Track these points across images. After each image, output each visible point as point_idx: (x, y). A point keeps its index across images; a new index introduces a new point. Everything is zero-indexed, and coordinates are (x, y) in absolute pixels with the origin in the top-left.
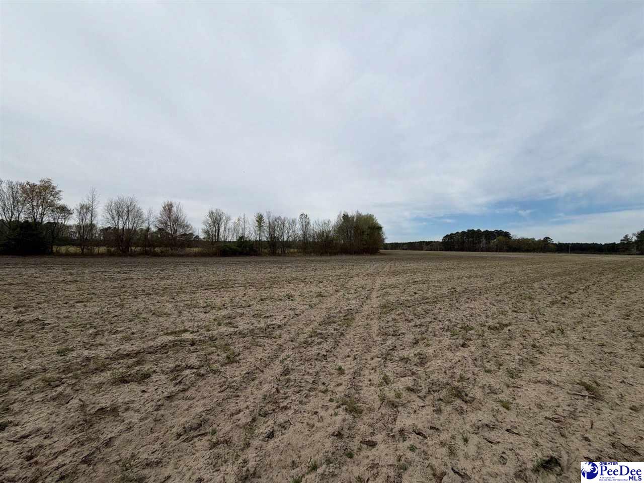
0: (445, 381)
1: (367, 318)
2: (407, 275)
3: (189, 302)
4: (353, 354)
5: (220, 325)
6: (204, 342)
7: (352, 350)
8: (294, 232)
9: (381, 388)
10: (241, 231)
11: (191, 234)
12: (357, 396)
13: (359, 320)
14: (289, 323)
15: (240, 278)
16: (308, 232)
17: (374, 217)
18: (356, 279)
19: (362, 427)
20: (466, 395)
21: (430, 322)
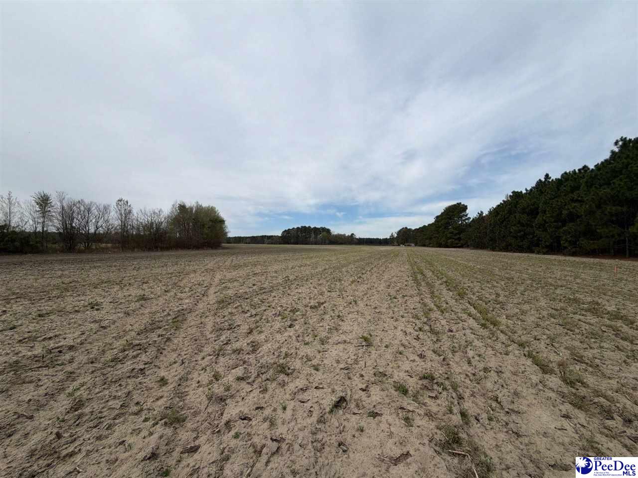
0: (272, 361)
1: (201, 317)
4: (181, 359)
7: (179, 355)
9: (210, 387)
12: (181, 403)
13: (192, 319)
17: (216, 209)
19: (185, 436)
20: (289, 369)
21: (265, 310)
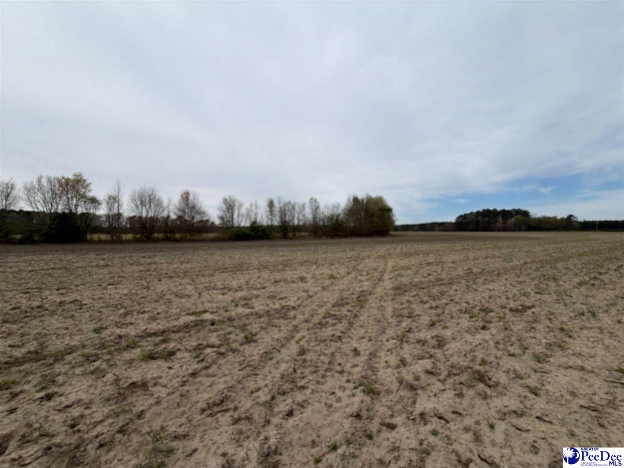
1: (380, 300)
2: (420, 256)
6: (223, 322)
7: (366, 331)
8: (304, 216)
9: (399, 370)
10: (253, 217)
11: (207, 221)
12: (374, 377)
14: (303, 304)
16: (318, 216)
17: (384, 199)
20: (490, 379)
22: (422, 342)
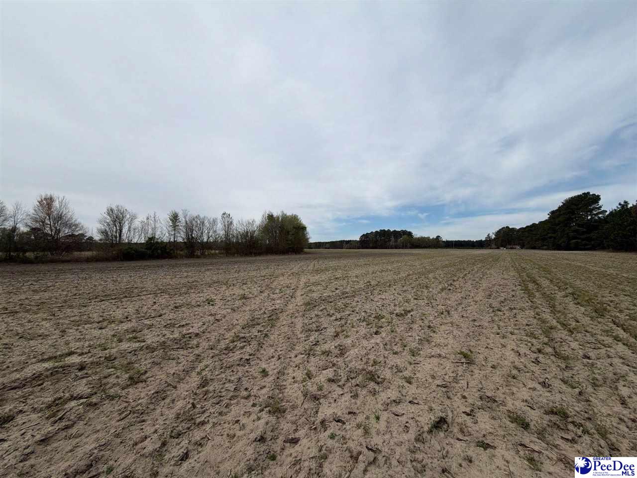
0: (361, 367)
1: (291, 317)
2: (329, 272)
3: (77, 318)
4: (278, 354)
5: (120, 341)
6: (98, 364)
7: (276, 350)
8: (215, 231)
9: (304, 383)
10: (150, 231)
11: (83, 235)
12: (281, 395)
13: (284, 319)
14: (209, 330)
15: (149, 285)
16: (231, 233)
17: (299, 217)
18: (281, 278)
19: (286, 426)
20: (379, 377)
21: (349, 315)
22: (327, 353)
